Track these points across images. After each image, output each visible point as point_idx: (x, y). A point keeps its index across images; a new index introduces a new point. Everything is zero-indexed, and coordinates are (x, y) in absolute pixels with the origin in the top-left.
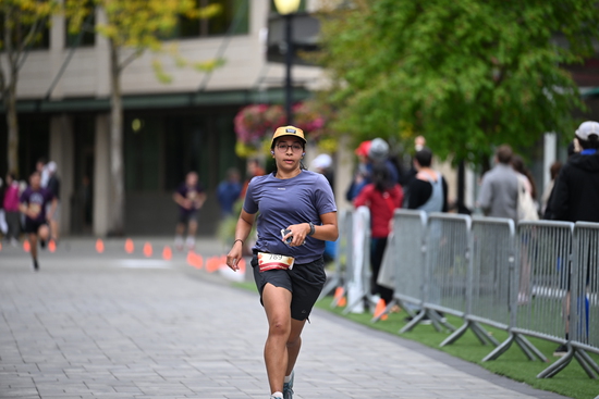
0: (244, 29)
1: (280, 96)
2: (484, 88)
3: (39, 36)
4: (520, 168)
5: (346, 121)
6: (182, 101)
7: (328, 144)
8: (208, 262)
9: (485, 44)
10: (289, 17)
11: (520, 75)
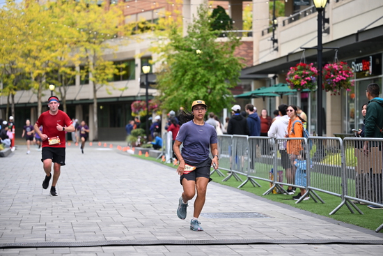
0: (133, 78)
1: (145, 98)
2: (205, 95)
3: (72, 82)
4: (216, 119)
5: (164, 105)
6: (115, 100)
7: (159, 112)
8: (123, 148)
9: (206, 82)
10: (147, 74)
11: (216, 91)
